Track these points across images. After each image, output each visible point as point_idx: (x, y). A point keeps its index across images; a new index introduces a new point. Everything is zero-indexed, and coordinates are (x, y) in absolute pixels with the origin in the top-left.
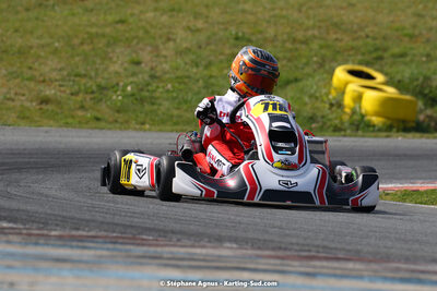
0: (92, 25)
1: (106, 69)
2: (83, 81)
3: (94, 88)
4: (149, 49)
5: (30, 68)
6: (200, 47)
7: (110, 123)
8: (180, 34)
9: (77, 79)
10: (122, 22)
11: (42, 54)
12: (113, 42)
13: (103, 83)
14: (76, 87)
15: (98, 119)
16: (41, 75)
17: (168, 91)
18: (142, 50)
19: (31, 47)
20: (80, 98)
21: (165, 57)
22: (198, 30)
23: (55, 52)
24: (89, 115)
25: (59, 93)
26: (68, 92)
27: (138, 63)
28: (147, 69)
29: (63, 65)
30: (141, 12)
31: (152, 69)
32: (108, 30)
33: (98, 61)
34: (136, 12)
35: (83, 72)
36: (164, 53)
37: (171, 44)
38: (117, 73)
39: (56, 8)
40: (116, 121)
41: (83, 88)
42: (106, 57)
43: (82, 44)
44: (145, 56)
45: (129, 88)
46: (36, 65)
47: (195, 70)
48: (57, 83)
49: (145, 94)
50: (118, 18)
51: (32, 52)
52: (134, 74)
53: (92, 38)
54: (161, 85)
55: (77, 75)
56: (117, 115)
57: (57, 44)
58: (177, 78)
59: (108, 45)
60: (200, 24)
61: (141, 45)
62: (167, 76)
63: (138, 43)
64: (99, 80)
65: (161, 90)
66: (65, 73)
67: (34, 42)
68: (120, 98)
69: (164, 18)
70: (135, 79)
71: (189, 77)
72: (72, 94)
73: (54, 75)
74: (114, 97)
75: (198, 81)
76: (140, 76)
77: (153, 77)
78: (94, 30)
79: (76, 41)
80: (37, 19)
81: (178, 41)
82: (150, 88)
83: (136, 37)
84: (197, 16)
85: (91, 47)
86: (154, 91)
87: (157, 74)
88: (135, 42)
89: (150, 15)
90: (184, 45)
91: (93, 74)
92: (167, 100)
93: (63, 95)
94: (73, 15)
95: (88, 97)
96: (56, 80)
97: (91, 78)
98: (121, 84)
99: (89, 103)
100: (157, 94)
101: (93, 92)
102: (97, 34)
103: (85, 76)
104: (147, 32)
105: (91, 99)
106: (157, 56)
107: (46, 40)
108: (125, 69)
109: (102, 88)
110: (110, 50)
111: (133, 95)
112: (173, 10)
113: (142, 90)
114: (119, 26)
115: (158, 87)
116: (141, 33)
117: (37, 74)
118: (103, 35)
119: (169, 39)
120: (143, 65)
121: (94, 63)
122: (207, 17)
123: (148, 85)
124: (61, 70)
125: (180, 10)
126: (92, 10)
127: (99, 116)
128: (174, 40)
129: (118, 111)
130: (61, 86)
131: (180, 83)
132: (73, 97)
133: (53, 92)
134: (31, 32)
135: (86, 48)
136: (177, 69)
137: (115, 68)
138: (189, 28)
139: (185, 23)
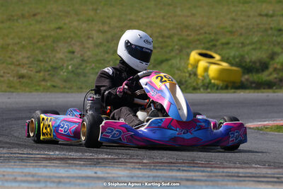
0: (43, 30)
1: (55, 56)
2: (42, 64)
3: (49, 68)
4: (78, 44)
5: (10, 57)
6: (108, 42)
7: (62, 88)
8: (95, 34)
9: (39, 63)
10: (60, 28)
11: (16, 49)
12: (56, 40)
13: (54, 65)
14: (38, 69)
15: (54, 86)
16: (17, 61)
17: (93, 68)
18: (74, 44)
19: (9, 45)
20: (42, 74)
21: (88, 48)
22: (106, 32)
23: (23, 47)
24: (49, 84)
25: (29, 72)
26: (34, 70)
27: (73, 52)
28: (79, 55)
29: (29, 55)
30: (70, 22)
31: (82, 55)
32: (52, 33)
33: (49, 52)
34: (67, 21)
35: (41, 59)
36: (87, 46)
37: (90, 41)
38: (62, 59)
39: (19, 21)
40: (65, 87)
41: (43, 68)
42: (53, 50)
43: (38, 42)
44: (77, 48)
45: (70, 67)
46: (13, 56)
47: (106, 56)
48: (27, 66)
49: (79, 71)
50: (57, 26)
51: (10, 47)
52: (72, 59)
53: (44, 38)
54: (88, 65)
55: (38, 61)
56: (64, 84)
57: (23, 43)
58: (97, 60)
59: (54, 42)
60: (106, 28)
61: (73, 42)
62: (91, 60)
63: (71, 41)
64: (52, 63)
65: (88, 68)
66: (31, 60)
67: (11, 42)
68: (65, 74)
69: (84, 25)
70: (72, 62)
71: (104, 60)
72: (37, 72)
73: (25, 61)
74: (62, 73)
75: (109, 62)
76: (75, 60)
77: (82, 60)
78: (44, 33)
79: (35, 40)
80: (9, 28)
81: (95, 38)
82: (82, 67)
83: (70, 37)
84: (104, 23)
85: (43, 44)
86: (84, 69)
87: (86, 58)
88: (69, 40)
89: (75, 24)
90: (99, 41)
91: (47, 60)
92: (92, 74)
93: (32, 73)
94: (31, 25)
95: (47, 73)
96: (26, 64)
97: (46, 62)
98: (65, 65)
99: (47, 77)
100: (87, 71)
101: (49, 71)
102: (46, 36)
103: (42, 61)
104: (76, 34)
105: (49, 75)
106: (84, 48)
107: (17, 40)
108: (66, 57)
109: (55, 69)
110: (55, 45)
111: (73, 71)
112: (88, 20)
113: (77, 68)
114: (58, 31)
115: (87, 67)
116: (72, 35)
117: (14, 60)
118: (50, 36)
119: (89, 38)
120: (76, 54)
121: (47, 53)
122: (109, 24)
123: (81, 65)
124: (28, 58)
125: (93, 20)
126: (41, 22)
127: (54, 84)
128: (93, 38)
129: (65, 81)
130: (29, 67)
131: (99, 64)
132: (38, 74)
133: (25, 71)
134: (7, 36)
135: (41, 44)
136: (97, 55)
137: (59, 55)
138: (99, 31)
139: (97, 28)
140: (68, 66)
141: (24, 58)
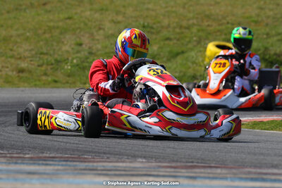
0: (51, 21)
1: (60, 49)
2: (46, 57)
3: (53, 62)
4: (87, 35)
5: (11, 50)
7: (64, 84)
8: (107, 25)
9: (42, 56)
10: (69, 18)
11: (19, 40)
12: (64, 31)
13: (59, 58)
14: (41, 62)
15: (56, 81)
16: (18, 54)
18: (83, 36)
19: (11, 36)
20: (43, 68)
21: (98, 40)
22: (119, 22)
23: (27, 39)
24: (50, 79)
25: (30, 66)
26: (36, 64)
27: (80, 45)
28: (87, 48)
29: (32, 47)
30: (82, 11)
31: (90, 48)
32: (60, 24)
33: (55, 44)
34: (79, 11)
35: (45, 51)
36: (97, 37)
37: (101, 32)
38: (67, 52)
39: (28, 11)
40: (67, 83)
41: (45, 61)
42: (60, 41)
43: (44, 33)
44: (85, 40)
45: (75, 61)
46: (15, 48)
48: (29, 59)
49: (86, 64)
50: (66, 16)
51: (12, 39)
52: (78, 52)
53: (50, 29)
55: (42, 53)
56: (68, 78)
57: (28, 34)
58: (106, 53)
59: (61, 33)
60: (120, 18)
61: (82, 33)
62: (100, 52)
63: (80, 32)
64: (56, 56)
66: (34, 52)
67: (14, 33)
68: (69, 67)
69: (97, 16)
70: (79, 55)
72: (39, 66)
73: (27, 54)
74: (66, 67)
76: (83, 53)
77: (90, 53)
78: (52, 24)
79: (40, 32)
80: (15, 18)
81: (106, 29)
82: (88, 60)
83: (79, 28)
84: (118, 13)
85: (50, 35)
87: (93, 52)
90: (110, 32)
91: (52, 52)
93: (33, 67)
94: (38, 15)
95: (49, 67)
96: (29, 57)
97: (51, 55)
98: (70, 58)
99: (49, 72)
101: (52, 64)
102: (54, 27)
103: (46, 54)
104: (86, 24)
105: (51, 69)
106: (93, 40)
107: (21, 32)
108: (73, 49)
109: (58, 62)
110: (62, 37)
111: (77, 65)
112: (102, 10)
113: (83, 62)
114: (68, 21)
115: (94, 60)
116: (82, 25)
117: (15, 53)
118: (58, 27)
119: (100, 29)
120: (84, 46)
121: (52, 45)
122: (125, 13)
123: (88, 58)
124: (31, 50)
125: (107, 10)
126: (50, 11)
127: (56, 79)
128: (104, 29)
129: (69, 76)
130: (31, 61)
132: (39, 68)
133: (26, 65)
134: (11, 27)
135: (47, 36)
136: (106, 47)
137: (66, 48)
138: (113, 21)
139: (110, 18)
140: (73, 59)
141: (27, 50)
